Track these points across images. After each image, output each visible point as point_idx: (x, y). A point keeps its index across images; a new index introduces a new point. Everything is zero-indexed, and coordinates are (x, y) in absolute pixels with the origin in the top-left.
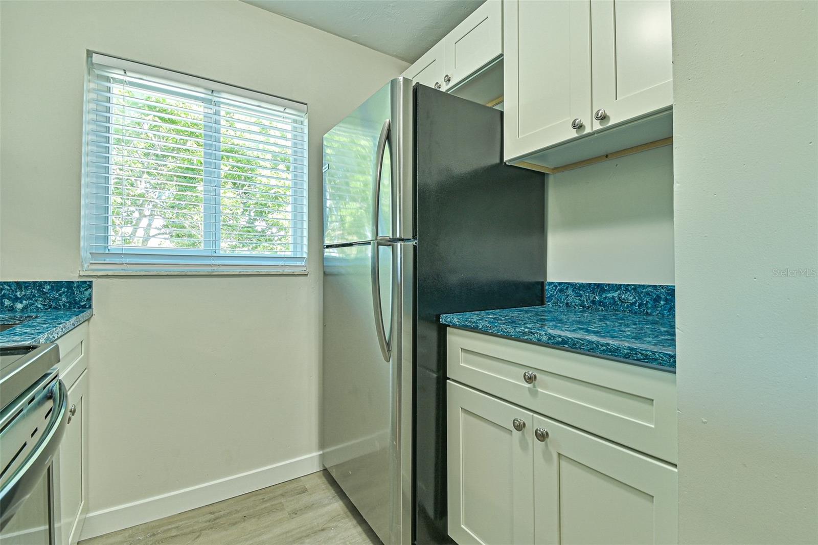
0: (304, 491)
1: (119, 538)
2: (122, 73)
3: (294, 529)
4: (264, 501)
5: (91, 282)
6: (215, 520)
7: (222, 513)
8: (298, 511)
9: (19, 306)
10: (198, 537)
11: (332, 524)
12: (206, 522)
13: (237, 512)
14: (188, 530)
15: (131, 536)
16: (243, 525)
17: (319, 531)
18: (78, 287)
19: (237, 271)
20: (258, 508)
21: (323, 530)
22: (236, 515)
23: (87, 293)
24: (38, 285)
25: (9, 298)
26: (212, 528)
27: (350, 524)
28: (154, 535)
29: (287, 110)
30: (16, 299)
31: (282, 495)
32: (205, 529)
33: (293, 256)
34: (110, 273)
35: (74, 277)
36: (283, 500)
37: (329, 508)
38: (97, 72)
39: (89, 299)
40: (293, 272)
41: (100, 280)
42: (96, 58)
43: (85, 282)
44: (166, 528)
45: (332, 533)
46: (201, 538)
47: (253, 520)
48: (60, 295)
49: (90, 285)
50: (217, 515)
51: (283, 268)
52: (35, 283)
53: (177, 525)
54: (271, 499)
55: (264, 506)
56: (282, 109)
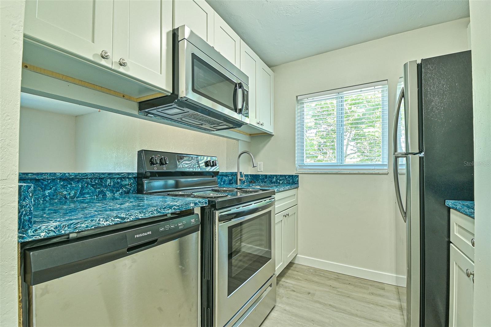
0: (384, 289)
1: (305, 268)
2: (307, 99)
3: (368, 299)
4: (361, 283)
5: (298, 175)
6: (337, 278)
7: (341, 278)
8: (374, 294)
9: (281, 182)
10: (329, 280)
11: (388, 307)
12: (334, 277)
13: (347, 280)
14: (327, 277)
15: (309, 269)
16: (347, 285)
17: (380, 306)
18: (295, 177)
19: (348, 172)
20: (356, 284)
21: (382, 306)
22: (346, 281)
23: (297, 179)
24: (285, 176)
25: (279, 180)
26: (335, 280)
27: (399, 312)
28: (315, 272)
29: (376, 87)
30: (280, 180)
31: (371, 285)
32: (333, 279)
33: (381, 164)
34: (303, 172)
35: (294, 174)
36: (370, 287)
37: (392, 301)
38: (300, 102)
39: (298, 181)
40: (378, 173)
41: (301, 175)
42: (299, 98)
43: (296, 175)
44: (320, 272)
45: (386, 310)
46: (330, 281)
47: (352, 286)
48: (290, 179)
49: (298, 176)
50: (339, 277)
51: (374, 170)
52: (284, 175)
53: (323, 273)
54: (365, 284)
55: (359, 284)
56: (373, 88)
